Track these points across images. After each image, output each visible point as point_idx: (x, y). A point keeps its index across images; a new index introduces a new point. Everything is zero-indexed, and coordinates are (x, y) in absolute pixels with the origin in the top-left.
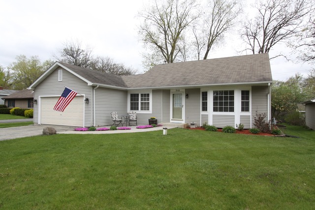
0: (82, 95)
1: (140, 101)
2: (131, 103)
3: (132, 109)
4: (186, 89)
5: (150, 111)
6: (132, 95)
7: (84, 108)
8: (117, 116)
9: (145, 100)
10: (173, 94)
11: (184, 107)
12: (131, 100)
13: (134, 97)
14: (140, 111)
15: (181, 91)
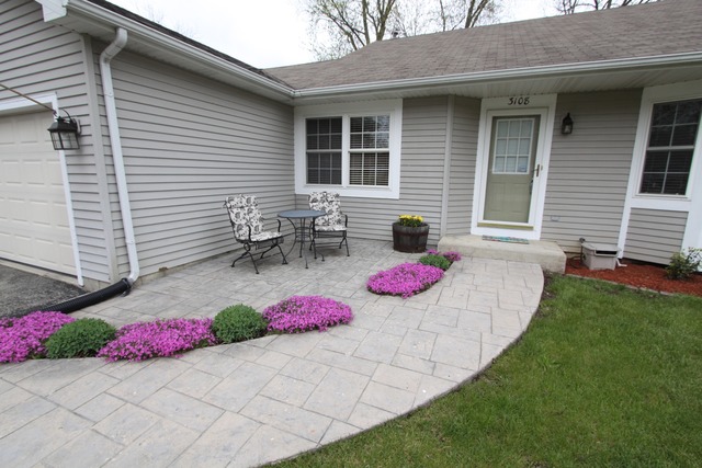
0: (43, 99)
1: (346, 149)
2: (309, 155)
3: (312, 178)
4: (561, 95)
5: (393, 190)
6: (312, 125)
7: (66, 179)
8: (256, 214)
9: (369, 142)
10: (495, 119)
11: (544, 173)
12: (311, 143)
13: (323, 131)
14: (346, 189)
15: (533, 101)
